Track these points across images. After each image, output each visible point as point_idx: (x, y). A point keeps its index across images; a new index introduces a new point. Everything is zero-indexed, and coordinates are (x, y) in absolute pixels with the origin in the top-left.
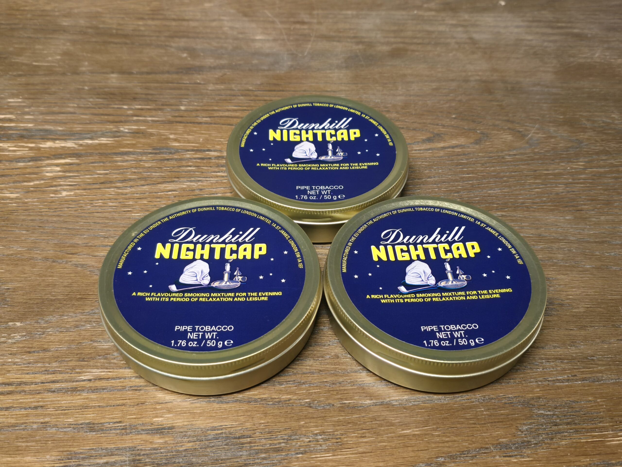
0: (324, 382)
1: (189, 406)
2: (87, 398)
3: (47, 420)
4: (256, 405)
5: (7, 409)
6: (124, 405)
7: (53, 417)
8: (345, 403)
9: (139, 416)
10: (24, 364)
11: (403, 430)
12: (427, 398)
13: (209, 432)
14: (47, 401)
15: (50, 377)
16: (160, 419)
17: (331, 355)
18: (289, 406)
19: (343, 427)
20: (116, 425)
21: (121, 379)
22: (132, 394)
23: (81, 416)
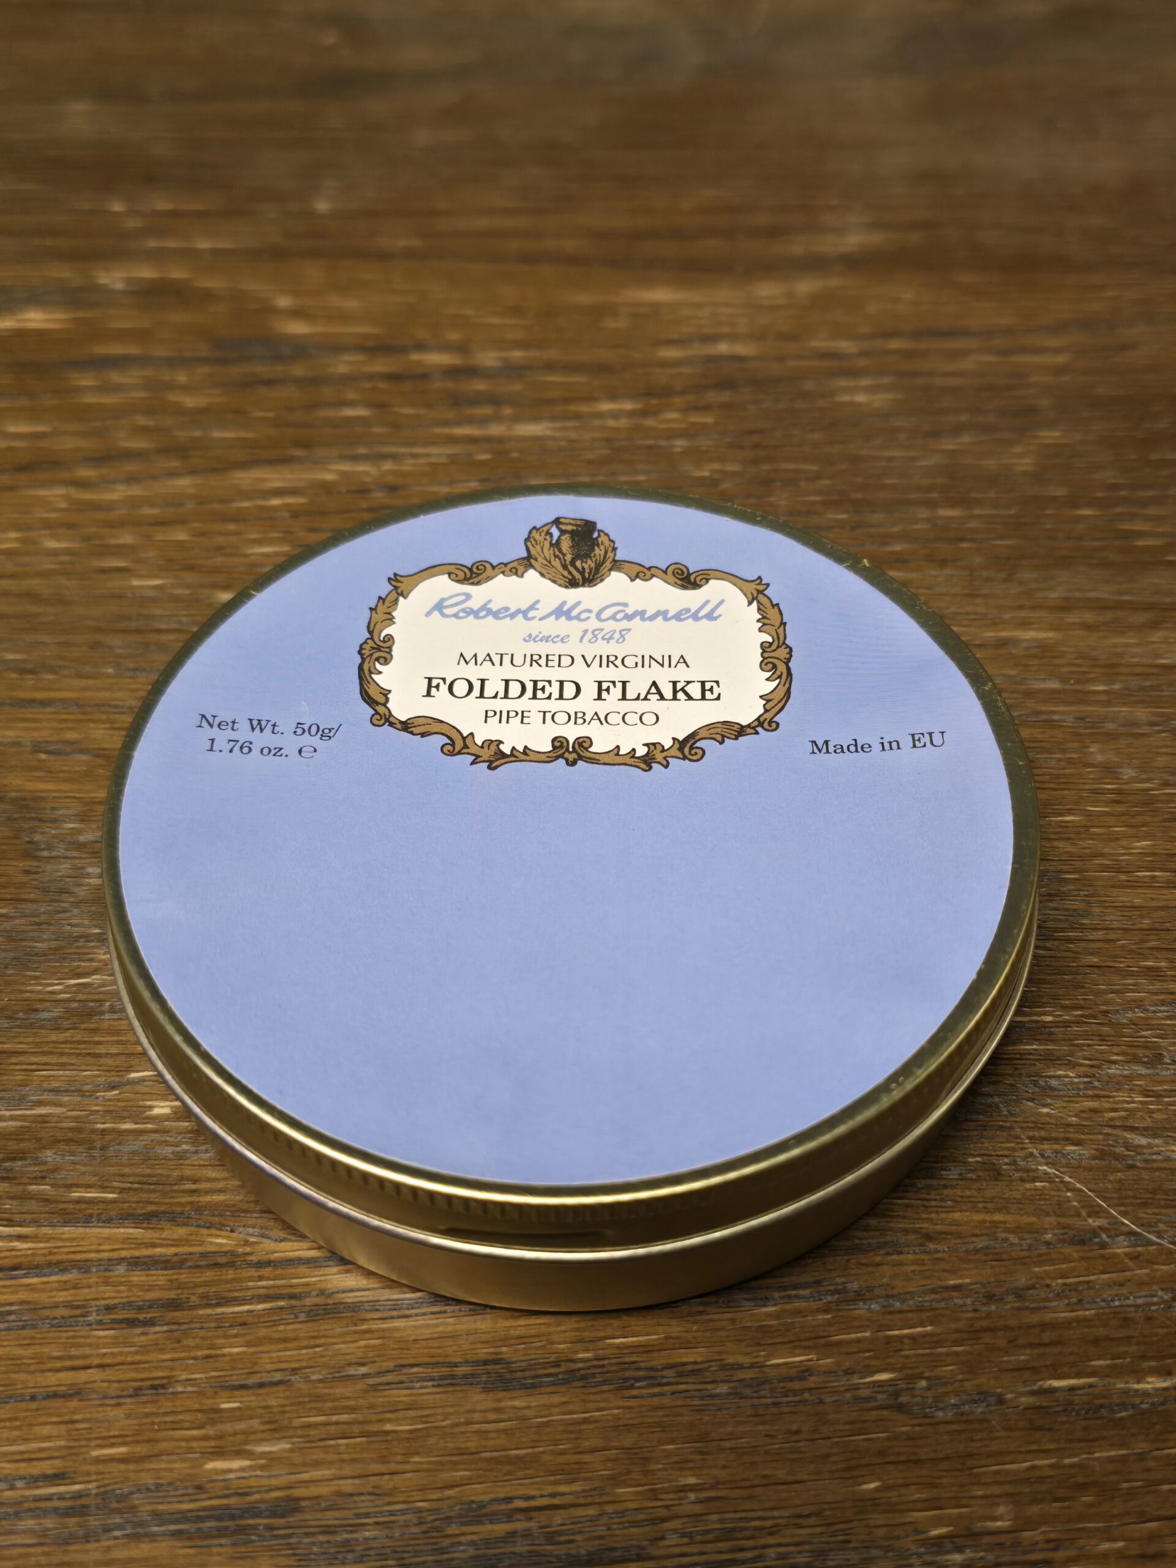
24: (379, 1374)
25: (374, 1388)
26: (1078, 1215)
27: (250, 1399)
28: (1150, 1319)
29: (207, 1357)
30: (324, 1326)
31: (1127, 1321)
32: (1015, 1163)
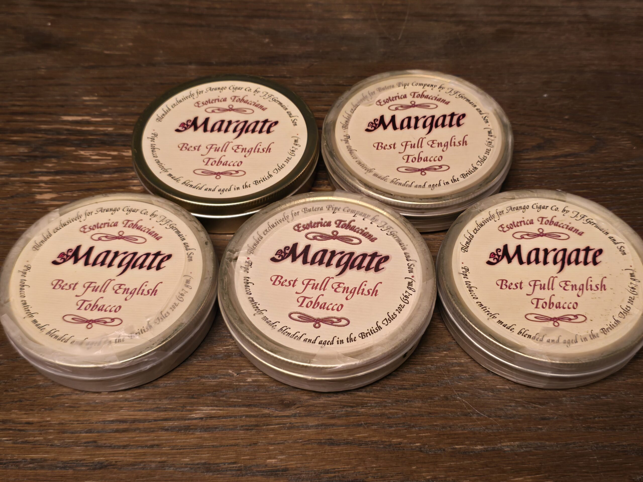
0: (434, 425)
1: (301, 448)
2: (201, 438)
3: (164, 459)
4: (367, 449)
5: (124, 447)
6: (237, 445)
7: (170, 456)
8: (456, 448)
9: (253, 457)
10: (135, 400)
11: (515, 477)
12: (539, 444)
13: (322, 475)
14: (162, 440)
15: (162, 415)
16: (274, 461)
17: (440, 396)
18: (400, 449)
19: (455, 473)
20: (231, 466)
21: (231, 417)
22: (244, 434)
23: (196, 455)
24: (305, 441)
25: (304, 445)
26: (465, 409)
27: (276, 447)
28: (480, 433)
29: (266, 437)
30: (291, 431)
31: (474, 433)
32: (451, 396)
